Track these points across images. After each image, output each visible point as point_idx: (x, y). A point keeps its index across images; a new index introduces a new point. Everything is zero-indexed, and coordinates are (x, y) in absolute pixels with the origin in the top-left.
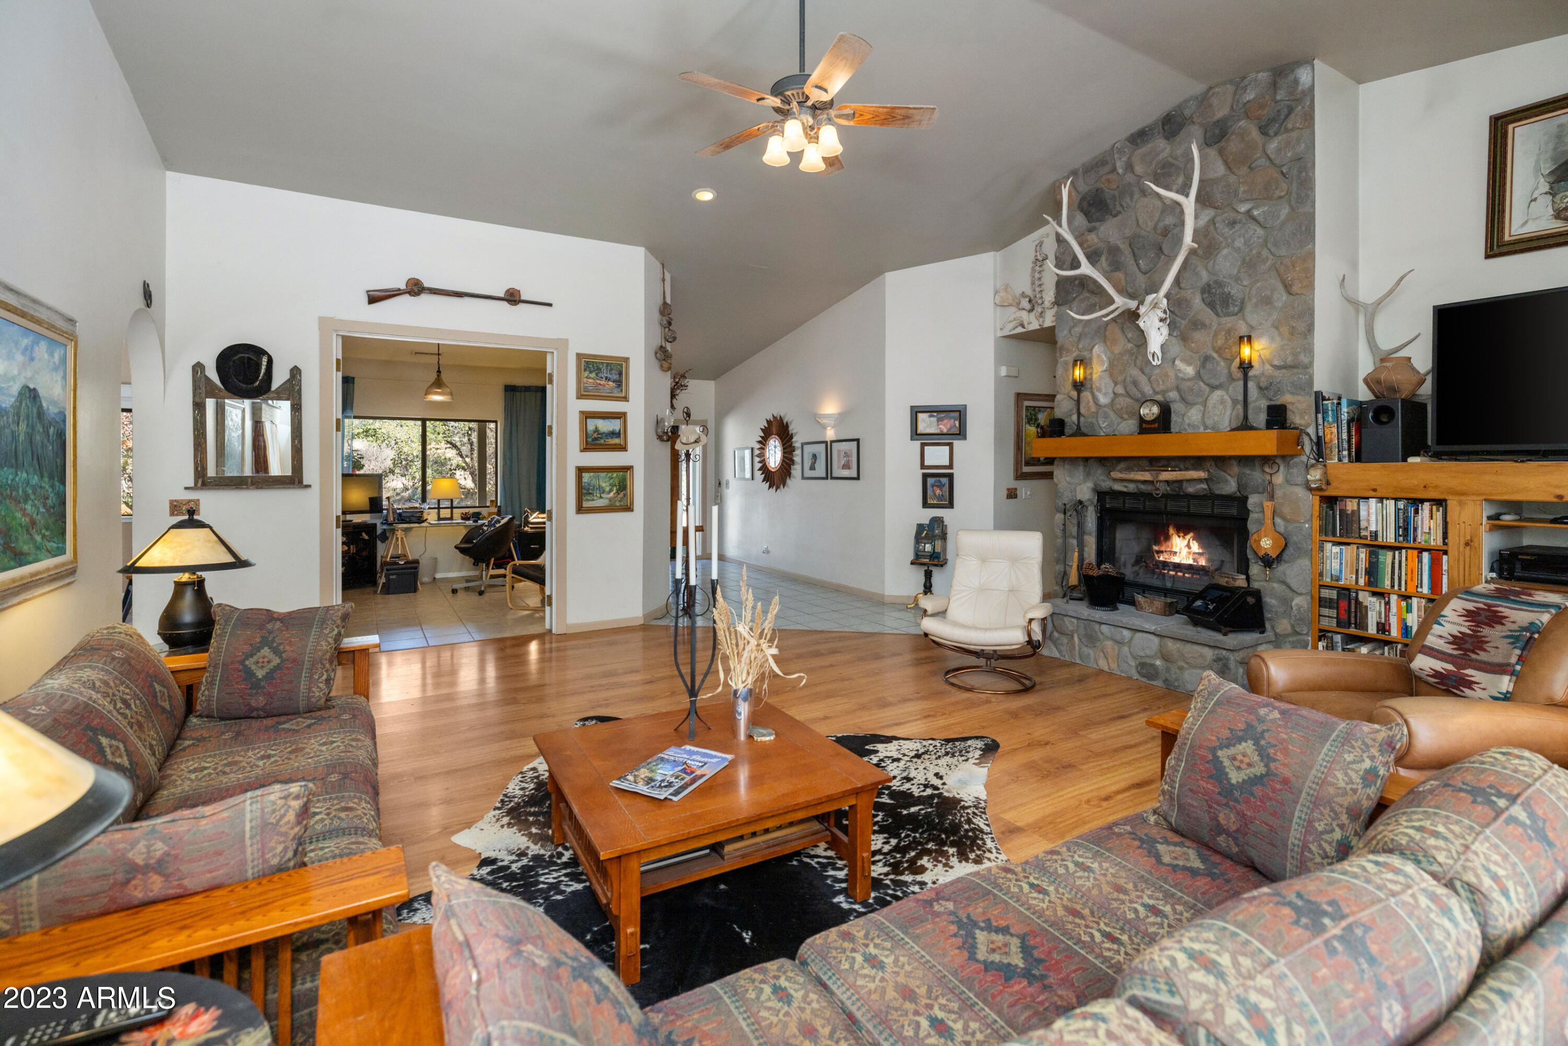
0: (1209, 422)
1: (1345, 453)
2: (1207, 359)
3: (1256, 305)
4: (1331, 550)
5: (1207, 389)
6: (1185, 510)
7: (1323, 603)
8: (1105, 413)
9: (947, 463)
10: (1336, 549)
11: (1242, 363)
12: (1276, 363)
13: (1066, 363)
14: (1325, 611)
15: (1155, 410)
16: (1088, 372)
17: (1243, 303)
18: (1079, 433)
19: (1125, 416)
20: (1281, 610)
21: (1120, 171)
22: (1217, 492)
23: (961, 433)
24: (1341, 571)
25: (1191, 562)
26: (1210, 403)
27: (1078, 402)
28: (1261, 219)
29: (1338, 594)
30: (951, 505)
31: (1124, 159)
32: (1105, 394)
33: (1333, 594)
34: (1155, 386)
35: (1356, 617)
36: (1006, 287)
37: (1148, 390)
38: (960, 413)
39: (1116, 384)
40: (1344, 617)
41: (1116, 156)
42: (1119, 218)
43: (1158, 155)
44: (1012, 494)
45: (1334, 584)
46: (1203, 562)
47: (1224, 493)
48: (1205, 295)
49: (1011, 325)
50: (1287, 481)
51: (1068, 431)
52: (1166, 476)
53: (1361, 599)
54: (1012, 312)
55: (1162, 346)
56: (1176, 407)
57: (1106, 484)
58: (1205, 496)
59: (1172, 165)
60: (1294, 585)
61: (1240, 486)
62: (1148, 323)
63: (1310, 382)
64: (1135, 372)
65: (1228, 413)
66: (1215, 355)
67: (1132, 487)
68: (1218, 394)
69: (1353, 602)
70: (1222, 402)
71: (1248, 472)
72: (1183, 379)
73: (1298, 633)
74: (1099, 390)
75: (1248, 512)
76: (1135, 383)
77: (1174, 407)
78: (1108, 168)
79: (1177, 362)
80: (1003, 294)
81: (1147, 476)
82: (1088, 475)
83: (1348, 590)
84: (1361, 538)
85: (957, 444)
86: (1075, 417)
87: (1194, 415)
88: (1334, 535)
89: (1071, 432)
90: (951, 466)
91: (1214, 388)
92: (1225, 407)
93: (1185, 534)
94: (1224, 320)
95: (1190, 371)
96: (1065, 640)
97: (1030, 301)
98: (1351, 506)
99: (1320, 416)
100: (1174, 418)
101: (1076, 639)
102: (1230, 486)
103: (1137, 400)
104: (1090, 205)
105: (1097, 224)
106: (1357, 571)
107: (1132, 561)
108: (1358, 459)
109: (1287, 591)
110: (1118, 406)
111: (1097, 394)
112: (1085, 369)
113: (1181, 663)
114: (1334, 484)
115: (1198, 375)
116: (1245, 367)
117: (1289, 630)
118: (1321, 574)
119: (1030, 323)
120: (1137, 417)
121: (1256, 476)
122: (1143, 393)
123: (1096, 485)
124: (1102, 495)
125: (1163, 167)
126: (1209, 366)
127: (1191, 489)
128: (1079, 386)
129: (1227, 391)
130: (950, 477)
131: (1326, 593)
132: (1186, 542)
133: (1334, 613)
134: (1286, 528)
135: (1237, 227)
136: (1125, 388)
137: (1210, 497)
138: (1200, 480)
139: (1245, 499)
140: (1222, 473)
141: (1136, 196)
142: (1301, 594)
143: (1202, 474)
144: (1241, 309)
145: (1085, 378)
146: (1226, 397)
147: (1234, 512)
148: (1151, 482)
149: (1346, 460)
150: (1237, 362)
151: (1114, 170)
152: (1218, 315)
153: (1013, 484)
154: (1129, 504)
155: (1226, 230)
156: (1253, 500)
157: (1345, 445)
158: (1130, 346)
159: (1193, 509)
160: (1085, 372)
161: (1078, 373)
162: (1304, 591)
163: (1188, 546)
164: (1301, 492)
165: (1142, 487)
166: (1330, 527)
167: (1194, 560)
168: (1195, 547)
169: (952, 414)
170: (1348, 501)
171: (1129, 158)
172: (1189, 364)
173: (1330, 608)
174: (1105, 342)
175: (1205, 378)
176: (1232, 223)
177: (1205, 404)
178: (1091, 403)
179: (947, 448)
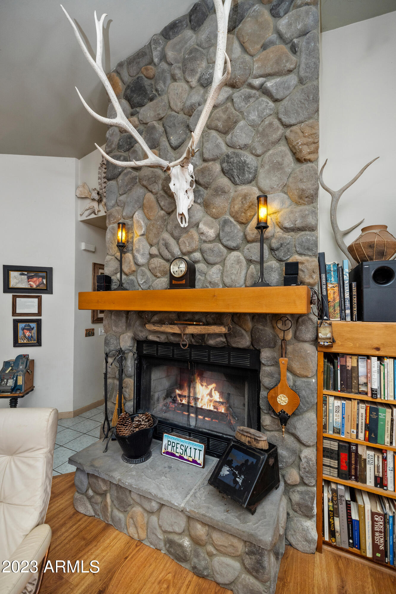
0: (227, 281)
1: (348, 312)
2: (226, 222)
3: (269, 171)
4: (334, 404)
5: (225, 250)
6: (206, 359)
7: (327, 453)
8: (143, 272)
9: (36, 311)
10: (338, 403)
11: (259, 222)
12: (287, 225)
13: (113, 228)
14: (327, 461)
15: (183, 267)
16: (130, 235)
17: (256, 170)
18: (121, 287)
19: (159, 275)
20: (290, 461)
21: (156, 60)
22: (234, 345)
23: (48, 289)
24: (343, 425)
25: (212, 408)
26: (228, 263)
27: (121, 261)
28: (274, 91)
29: (339, 446)
30: (39, 343)
31: (159, 49)
32: (143, 255)
33: (334, 446)
34: (182, 247)
35: (356, 469)
36: (84, 185)
37: (177, 251)
38: (47, 273)
39: (151, 246)
40: (345, 469)
41: (153, 46)
42: (154, 101)
43: (186, 43)
44: (90, 333)
45: (336, 436)
46: (222, 410)
47: (240, 346)
48: (225, 165)
49: (87, 213)
50: (296, 337)
51: (114, 286)
52: (191, 330)
53: (360, 451)
54: (88, 204)
55: (189, 210)
56: (201, 267)
57: (142, 335)
58: (224, 347)
59: (197, 50)
60: (303, 437)
61: (253, 341)
62: (177, 185)
63: (316, 244)
64: (166, 236)
65: (244, 272)
66: (232, 220)
67: (163, 338)
68: (235, 253)
69: (353, 455)
70: (239, 262)
71: (261, 327)
72: (205, 242)
73: (305, 484)
74: (138, 251)
75: (259, 363)
76: (167, 246)
77: (198, 266)
78: (145, 60)
79: (201, 226)
80: (81, 189)
81: (176, 329)
82: (128, 325)
83: (349, 443)
84: (360, 393)
85: (45, 297)
86: (118, 275)
87: (214, 273)
88: (335, 388)
89: (116, 287)
90: (39, 313)
91: (231, 249)
92: (241, 267)
93: (208, 384)
94: (240, 188)
95: (211, 233)
96: (99, 499)
97: (98, 193)
98: (350, 363)
99: (323, 276)
100: (198, 276)
101: (109, 500)
102: (245, 342)
103: (168, 260)
104: (132, 91)
105: (138, 109)
106: (358, 425)
107: (164, 395)
108: (360, 318)
109: (296, 442)
110: (153, 266)
111: (136, 254)
112: (127, 233)
113: (210, 548)
114: (338, 342)
115: (218, 238)
116: (262, 227)
117: (298, 479)
118: (325, 427)
119: (99, 211)
120: (168, 275)
121: (267, 331)
122: (172, 254)
123: (135, 334)
124: (140, 344)
125: (191, 52)
126: (227, 229)
127: (212, 342)
128: (122, 247)
129: (242, 252)
130: (39, 323)
131: (327, 444)
132: (208, 391)
133: (335, 463)
134: (295, 382)
135: (252, 100)
136: (159, 250)
137: (227, 349)
138: (219, 335)
139: (258, 353)
140: (238, 328)
141: (169, 81)
142: (308, 446)
143: (223, 330)
144: (255, 178)
145: (128, 241)
146: (242, 258)
147: (247, 363)
148: (179, 335)
149: (348, 318)
150: (254, 222)
151: (151, 62)
152: (235, 183)
153: (91, 326)
154: (162, 351)
155: (243, 104)
156: (266, 355)
157: (348, 304)
158: (162, 212)
159: (212, 359)
160: (127, 236)
161: (121, 235)
162: (311, 444)
163: (210, 395)
164: (310, 349)
165: (172, 338)
166: (331, 382)
167: (215, 407)
168: (217, 396)
169: (41, 274)
170: (348, 359)
171: (163, 49)
172: (212, 228)
173: (331, 458)
174: (143, 210)
175: (224, 241)
176: (248, 98)
177: (223, 262)
178: (132, 263)
179: (36, 300)
